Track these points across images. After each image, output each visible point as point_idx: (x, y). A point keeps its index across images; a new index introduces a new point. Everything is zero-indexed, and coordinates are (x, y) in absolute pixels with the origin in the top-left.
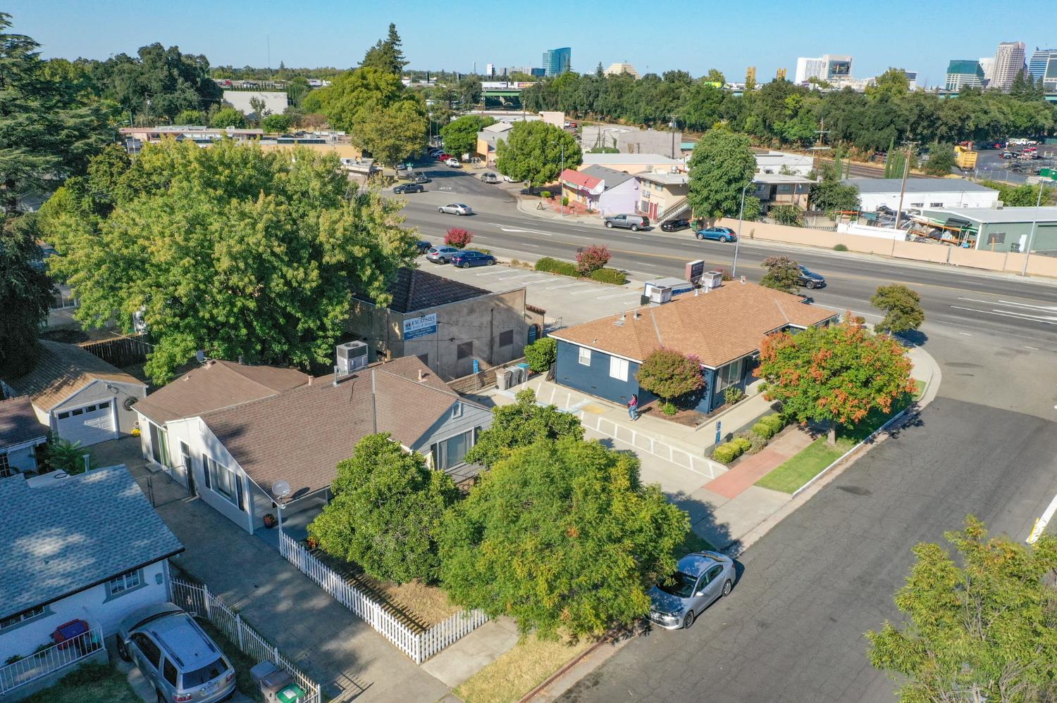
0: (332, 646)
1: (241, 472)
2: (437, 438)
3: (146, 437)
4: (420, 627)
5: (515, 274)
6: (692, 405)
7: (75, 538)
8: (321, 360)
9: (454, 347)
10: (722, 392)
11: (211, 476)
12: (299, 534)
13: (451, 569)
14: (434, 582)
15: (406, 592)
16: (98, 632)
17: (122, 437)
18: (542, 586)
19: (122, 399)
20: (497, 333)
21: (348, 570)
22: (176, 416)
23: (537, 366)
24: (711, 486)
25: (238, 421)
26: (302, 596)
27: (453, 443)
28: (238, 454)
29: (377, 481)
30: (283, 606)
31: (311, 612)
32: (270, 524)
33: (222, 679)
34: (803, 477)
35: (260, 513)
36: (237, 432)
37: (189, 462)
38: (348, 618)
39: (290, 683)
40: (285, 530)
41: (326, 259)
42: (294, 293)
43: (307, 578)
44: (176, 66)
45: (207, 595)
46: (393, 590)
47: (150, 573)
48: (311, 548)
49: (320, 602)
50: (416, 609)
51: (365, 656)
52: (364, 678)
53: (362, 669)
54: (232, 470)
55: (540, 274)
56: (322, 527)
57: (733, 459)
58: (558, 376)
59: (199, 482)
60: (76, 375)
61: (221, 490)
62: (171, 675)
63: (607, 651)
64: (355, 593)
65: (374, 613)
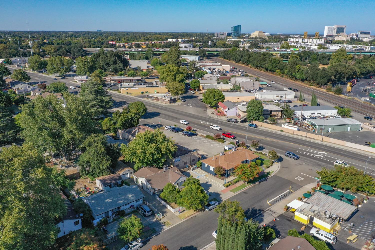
0: (163, 210)
1: (150, 186)
2: (178, 182)
3: (135, 179)
4: (174, 209)
5: (200, 139)
6: (224, 176)
7: (133, 195)
8: (161, 166)
9: (183, 163)
10: (230, 174)
11: (146, 186)
12: (158, 195)
13: (178, 201)
14: (176, 203)
15: (173, 204)
16: (135, 206)
17: (130, 178)
18: (188, 204)
19: (130, 172)
20: (191, 160)
21: (165, 201)
22: (140, 177)
23: (199, 166)
24: (222, 191)
25: (150, 179)
26: (159, 204)
27: (181, 183)
28: (150, 184)
29: (169, 190)
30: (157, 205)
31: (160, 206)
32: (154, 194)
33: (150, 212)
34: (238, 190)
35: (153, 192)
36: (150, 180)
37: (142, 184)
38: (165, 207)
39: (159, 213)
40: (157, 195)
41: (162, 153)
42: (157, 158)
43: (160, 202)
44: (117, 56)
45: (147, 203)
46: (171, 204)
47: (140, 200)
48: (160, 198)
49: (161, 205)
50: (174, 207)
51: (167, 212)
52: (167, 214)
53: (167, 213)
54: (149, 186)
55: (206, 139)
56: (162, 195)
57: (228, 186)
58: (202, 168)
59: (144, 187)
60: (123, 168)
61: (147, 188)
62: (145, 211)
63: (198, 213)
64: (166, 204)
65: (168, 206)
